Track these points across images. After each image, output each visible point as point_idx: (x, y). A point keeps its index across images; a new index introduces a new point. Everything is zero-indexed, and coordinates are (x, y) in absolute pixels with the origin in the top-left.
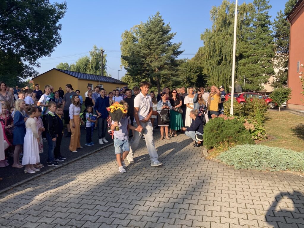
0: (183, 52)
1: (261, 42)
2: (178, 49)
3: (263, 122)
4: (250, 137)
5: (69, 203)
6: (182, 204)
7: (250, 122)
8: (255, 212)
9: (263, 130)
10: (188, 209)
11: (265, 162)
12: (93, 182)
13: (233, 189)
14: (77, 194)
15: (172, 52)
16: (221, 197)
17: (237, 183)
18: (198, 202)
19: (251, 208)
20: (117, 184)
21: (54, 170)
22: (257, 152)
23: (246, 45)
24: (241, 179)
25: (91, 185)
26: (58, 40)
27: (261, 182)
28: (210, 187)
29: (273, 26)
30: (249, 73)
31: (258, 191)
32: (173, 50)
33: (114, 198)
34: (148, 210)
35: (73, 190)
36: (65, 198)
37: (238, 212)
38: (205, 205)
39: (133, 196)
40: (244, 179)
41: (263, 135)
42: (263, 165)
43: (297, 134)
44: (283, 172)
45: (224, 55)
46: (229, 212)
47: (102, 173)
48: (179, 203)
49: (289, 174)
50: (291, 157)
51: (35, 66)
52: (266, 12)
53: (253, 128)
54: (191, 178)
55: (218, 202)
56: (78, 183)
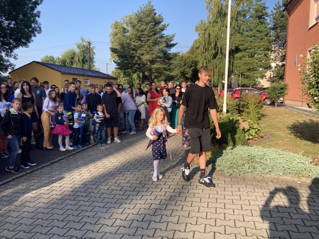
0: (176, 44)
1: (258, 34)
2: (171, 41)
3: (259, 120)
4: (243, 138)
5: (19, 225)
6: (160, 222)
7: (244, 120)
8: (245, 232)
9: (258, 128)
10: (165, 230)
11: (259, 168)
12: (57, 195)
13: (222, 201)
14: (32, 213)
15: (165, 44)
16: (207, 213)
17: (227, 193)
18: (179, 219)
19: (241, 226)
20: (86, 197)
21: (14, 179)
22: (250, 156)
23: (243, 38)
24: (232, 187)
25: (54, 198)
26: (38, 29)
27: (254, 191)
28: (195, 199)
29: (270, 18)
30: (246, 67)
31: (250, 204)
32: (166, 42)
33: (77, 216)
34: (116, 232)
35: (29, 207)
36: (16, 217)
37: (225, 232)
38: (186, 223)
39: (102, 212)
40: (235, 188)
41: (258, 134)
42: (256, 170)
43: (294, 133)
44: (279, 177)
45: (219, 48)
46: (215, 233)
47: (71, 182)
48: (155, 222)
49: (286, 180)
50: (288, 161)
51: (11, 58)
52: (263, 3)
53: (247, 127)
54: (174, 187)
55: (202, 220)
56: (38, 196)
